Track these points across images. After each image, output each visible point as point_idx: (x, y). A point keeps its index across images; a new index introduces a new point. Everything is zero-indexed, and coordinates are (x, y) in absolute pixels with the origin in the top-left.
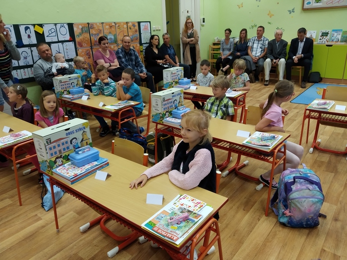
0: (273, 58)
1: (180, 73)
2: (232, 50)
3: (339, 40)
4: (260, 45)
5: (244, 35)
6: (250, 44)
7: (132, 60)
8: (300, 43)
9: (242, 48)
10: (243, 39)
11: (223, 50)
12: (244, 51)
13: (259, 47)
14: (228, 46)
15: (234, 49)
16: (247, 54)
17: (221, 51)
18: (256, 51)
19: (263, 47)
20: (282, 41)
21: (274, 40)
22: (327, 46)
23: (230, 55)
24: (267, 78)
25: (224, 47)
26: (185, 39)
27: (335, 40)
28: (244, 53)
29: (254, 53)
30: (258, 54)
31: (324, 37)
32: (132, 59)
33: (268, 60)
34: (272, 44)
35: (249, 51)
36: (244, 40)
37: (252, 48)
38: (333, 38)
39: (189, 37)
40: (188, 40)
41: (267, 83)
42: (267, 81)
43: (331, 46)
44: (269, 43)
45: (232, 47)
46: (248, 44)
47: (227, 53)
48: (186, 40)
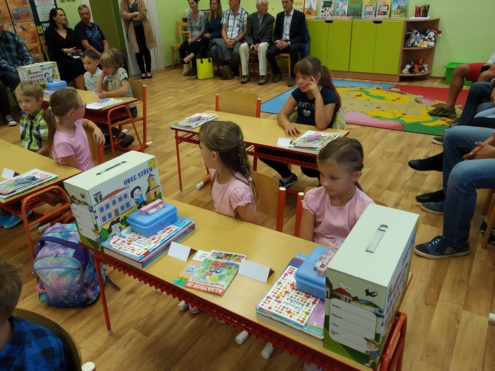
0: (251, 42)
1: (50, 71)
3: (345, 13)
4: (237, 22)
5: (216, 6)
6: (224, 21)
7: (10, 50)
8: (285, 18)
9: (214, 25)
10: (215, 13)
11: (192, 30)
13: (235, 25)
14: (198, 24)
17: (189, 32)
18: (232, 31)
19: (241, 24)
20: (266, 16)
21: (255, 15)
22: (327, 22)
24: (244, 72)
26: (125, 13)
27: (340, 13)
30: (235, 36)
31: (327, 8)
32: (10, 48)
33: (244, 45)
34: (252, 19)
35: (223, 32)
36: (217, 14)
37: (227, 26)
38: (338, 10)
39: (131, 11)
40: (130, 15)
41: (245, 80)
42: (245, 76)
43: (331, 22)
44: (249, 18)
46: (222, 21)
47: (197, 34)
48: (127, 16)
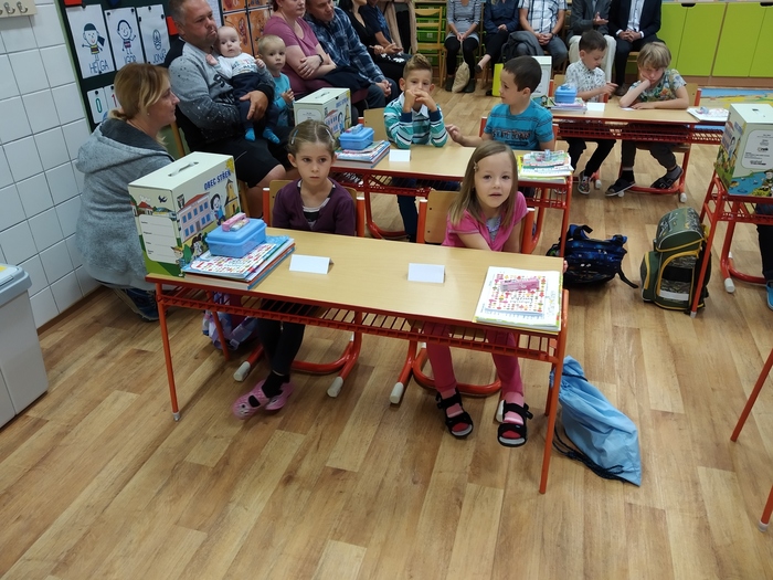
2: (477, 19)
6: (524, 4)
12: (511, 19)
14: (469, 10)
15: (484, 15)
16: (520, 27)
18: (541, 18)
22: (684, 5)
23: (476, 30)
25: (458, 11)
28: (513, 23)
29: (536, 24)
37: (531, 11)
43: (692, 5)
45: (478, 12)
46: (520, 5)
